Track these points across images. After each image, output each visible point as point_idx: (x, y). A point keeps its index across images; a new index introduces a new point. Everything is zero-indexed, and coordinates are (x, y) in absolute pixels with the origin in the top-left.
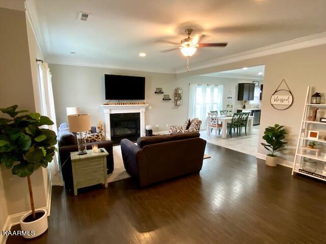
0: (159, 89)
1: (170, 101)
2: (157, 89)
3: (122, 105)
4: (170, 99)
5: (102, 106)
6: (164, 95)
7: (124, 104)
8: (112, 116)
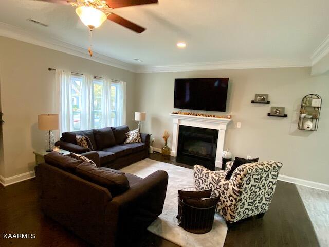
0: (260, 95)
1: (286, 119)
2: (257, 95)
3: (192, 116)
4: (286, 116)
5: (170, 114)
6: (272, 108)
7: (194, 115)
8: (182, 128)
